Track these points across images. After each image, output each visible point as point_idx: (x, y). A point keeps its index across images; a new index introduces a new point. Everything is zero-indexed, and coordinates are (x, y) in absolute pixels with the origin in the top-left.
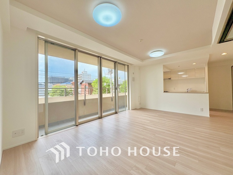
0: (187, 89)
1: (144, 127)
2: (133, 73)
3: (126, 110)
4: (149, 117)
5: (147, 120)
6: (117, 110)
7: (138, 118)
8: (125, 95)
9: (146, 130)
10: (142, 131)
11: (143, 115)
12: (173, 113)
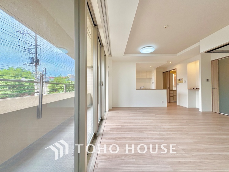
0: (140, 87)
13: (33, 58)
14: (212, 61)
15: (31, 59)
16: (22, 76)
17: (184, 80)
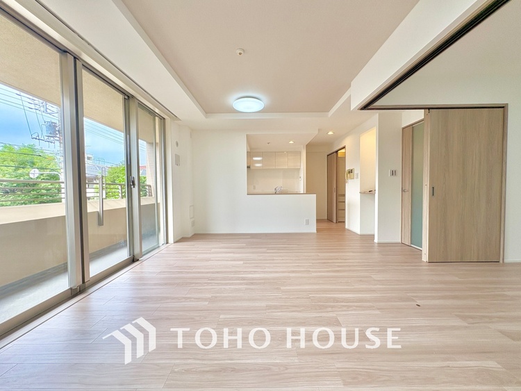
0: (275, 189)
1: (243, 279)
2: (177, 144)
3: (160, 245)
4: (234, 253)
5: (234, 260)
6: (137, 251)
7: (210, 260)
8: (154, 202)
9: (252, 284)
10: (247, 289)
11: (213, 250)
12: (266, 235)
13: (52, 123)
14: (403, 129)
15: (50, 125)
16: (33, 164)
17: (356, 172)
